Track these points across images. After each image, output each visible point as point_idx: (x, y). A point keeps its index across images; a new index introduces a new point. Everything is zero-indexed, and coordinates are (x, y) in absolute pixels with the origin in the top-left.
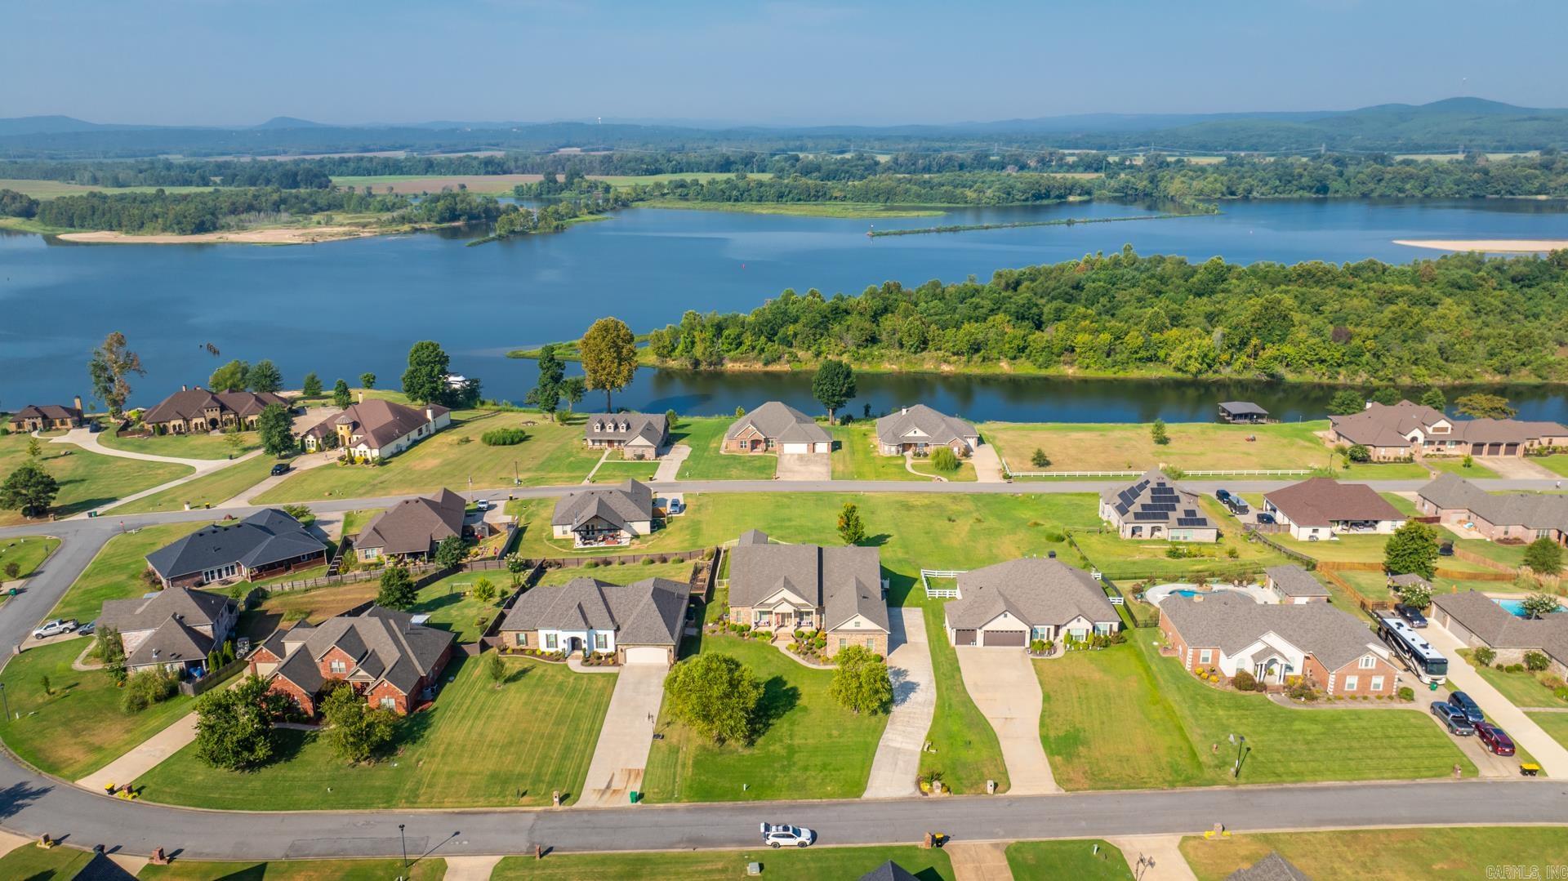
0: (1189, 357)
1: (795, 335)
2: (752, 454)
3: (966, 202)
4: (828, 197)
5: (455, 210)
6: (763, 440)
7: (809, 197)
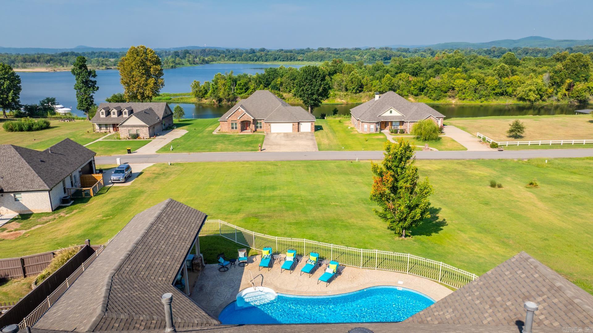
0: (530, 90)
1: (281, 84)
2: (242, 134)
3: (356, 61)
4: (296, 60)
6: (252, 121)
7: (287, 60)
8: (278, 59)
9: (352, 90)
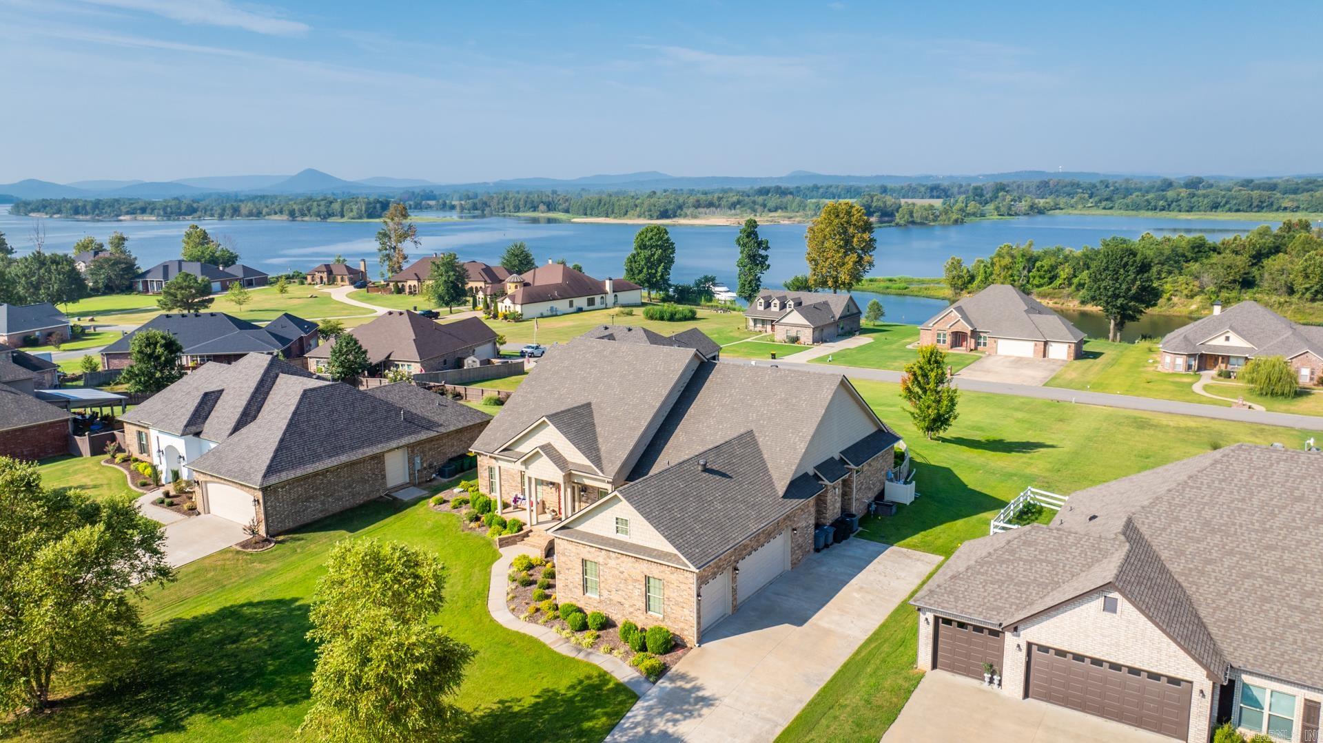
2: (950, 351)
4: (1275, 207)
5: (870, 207)
6: (969, 334)
7: (1250, 208)
8: (1224, 206)
9: (1303, 294)
